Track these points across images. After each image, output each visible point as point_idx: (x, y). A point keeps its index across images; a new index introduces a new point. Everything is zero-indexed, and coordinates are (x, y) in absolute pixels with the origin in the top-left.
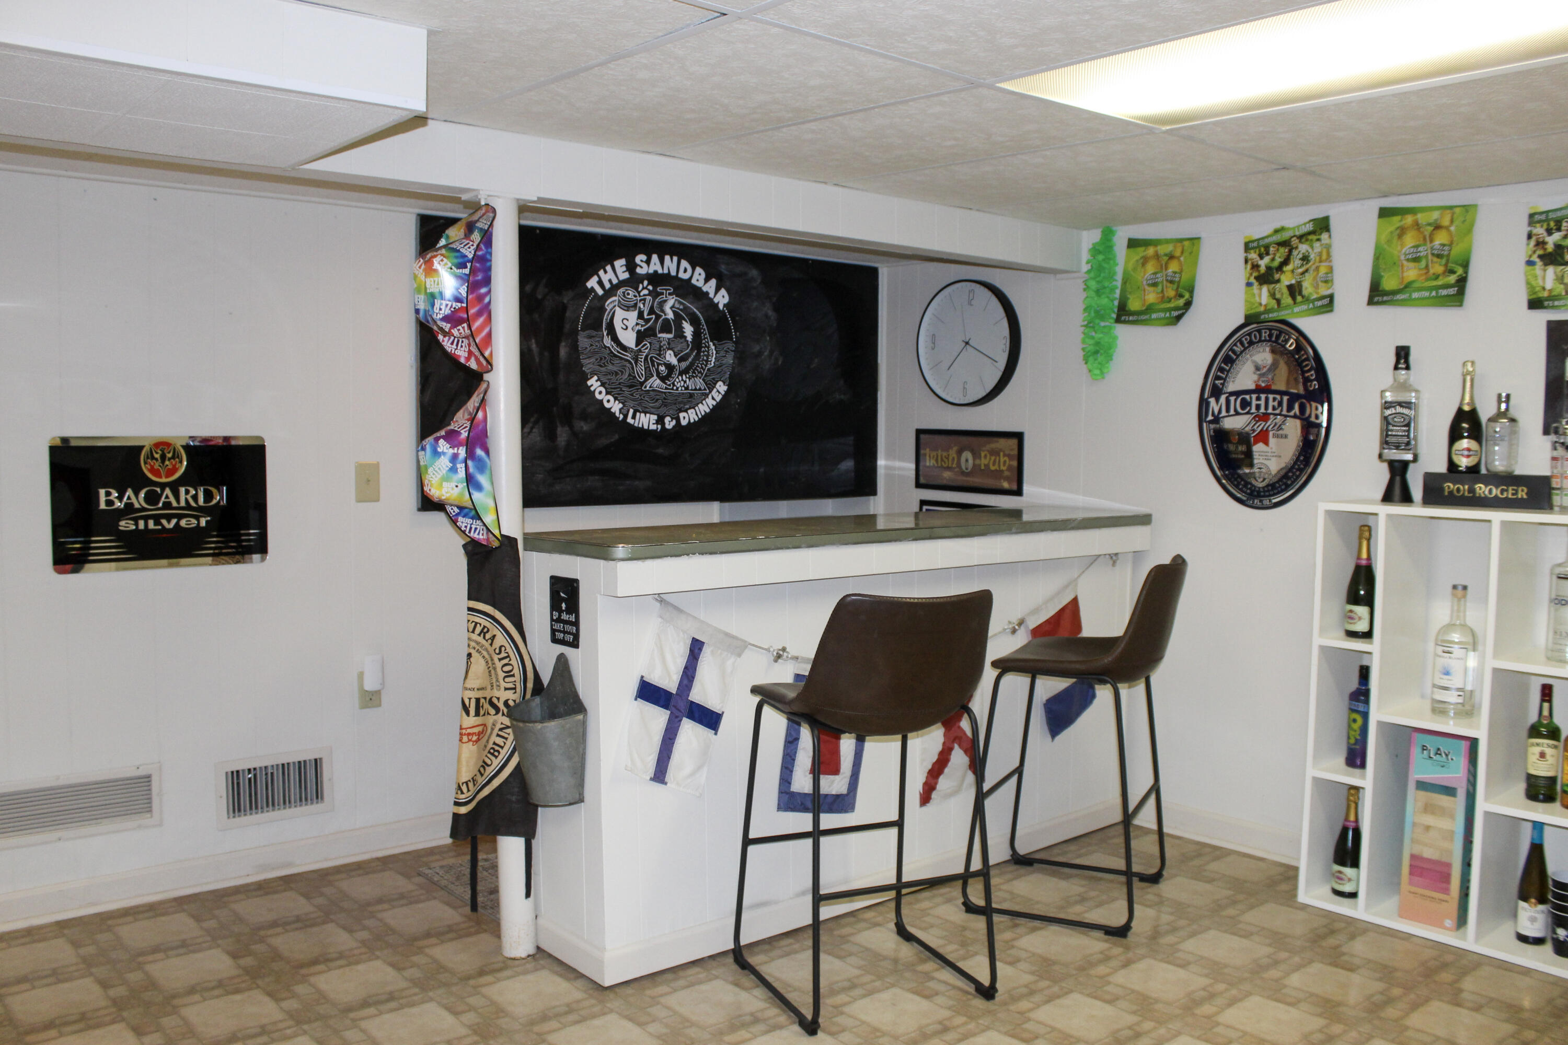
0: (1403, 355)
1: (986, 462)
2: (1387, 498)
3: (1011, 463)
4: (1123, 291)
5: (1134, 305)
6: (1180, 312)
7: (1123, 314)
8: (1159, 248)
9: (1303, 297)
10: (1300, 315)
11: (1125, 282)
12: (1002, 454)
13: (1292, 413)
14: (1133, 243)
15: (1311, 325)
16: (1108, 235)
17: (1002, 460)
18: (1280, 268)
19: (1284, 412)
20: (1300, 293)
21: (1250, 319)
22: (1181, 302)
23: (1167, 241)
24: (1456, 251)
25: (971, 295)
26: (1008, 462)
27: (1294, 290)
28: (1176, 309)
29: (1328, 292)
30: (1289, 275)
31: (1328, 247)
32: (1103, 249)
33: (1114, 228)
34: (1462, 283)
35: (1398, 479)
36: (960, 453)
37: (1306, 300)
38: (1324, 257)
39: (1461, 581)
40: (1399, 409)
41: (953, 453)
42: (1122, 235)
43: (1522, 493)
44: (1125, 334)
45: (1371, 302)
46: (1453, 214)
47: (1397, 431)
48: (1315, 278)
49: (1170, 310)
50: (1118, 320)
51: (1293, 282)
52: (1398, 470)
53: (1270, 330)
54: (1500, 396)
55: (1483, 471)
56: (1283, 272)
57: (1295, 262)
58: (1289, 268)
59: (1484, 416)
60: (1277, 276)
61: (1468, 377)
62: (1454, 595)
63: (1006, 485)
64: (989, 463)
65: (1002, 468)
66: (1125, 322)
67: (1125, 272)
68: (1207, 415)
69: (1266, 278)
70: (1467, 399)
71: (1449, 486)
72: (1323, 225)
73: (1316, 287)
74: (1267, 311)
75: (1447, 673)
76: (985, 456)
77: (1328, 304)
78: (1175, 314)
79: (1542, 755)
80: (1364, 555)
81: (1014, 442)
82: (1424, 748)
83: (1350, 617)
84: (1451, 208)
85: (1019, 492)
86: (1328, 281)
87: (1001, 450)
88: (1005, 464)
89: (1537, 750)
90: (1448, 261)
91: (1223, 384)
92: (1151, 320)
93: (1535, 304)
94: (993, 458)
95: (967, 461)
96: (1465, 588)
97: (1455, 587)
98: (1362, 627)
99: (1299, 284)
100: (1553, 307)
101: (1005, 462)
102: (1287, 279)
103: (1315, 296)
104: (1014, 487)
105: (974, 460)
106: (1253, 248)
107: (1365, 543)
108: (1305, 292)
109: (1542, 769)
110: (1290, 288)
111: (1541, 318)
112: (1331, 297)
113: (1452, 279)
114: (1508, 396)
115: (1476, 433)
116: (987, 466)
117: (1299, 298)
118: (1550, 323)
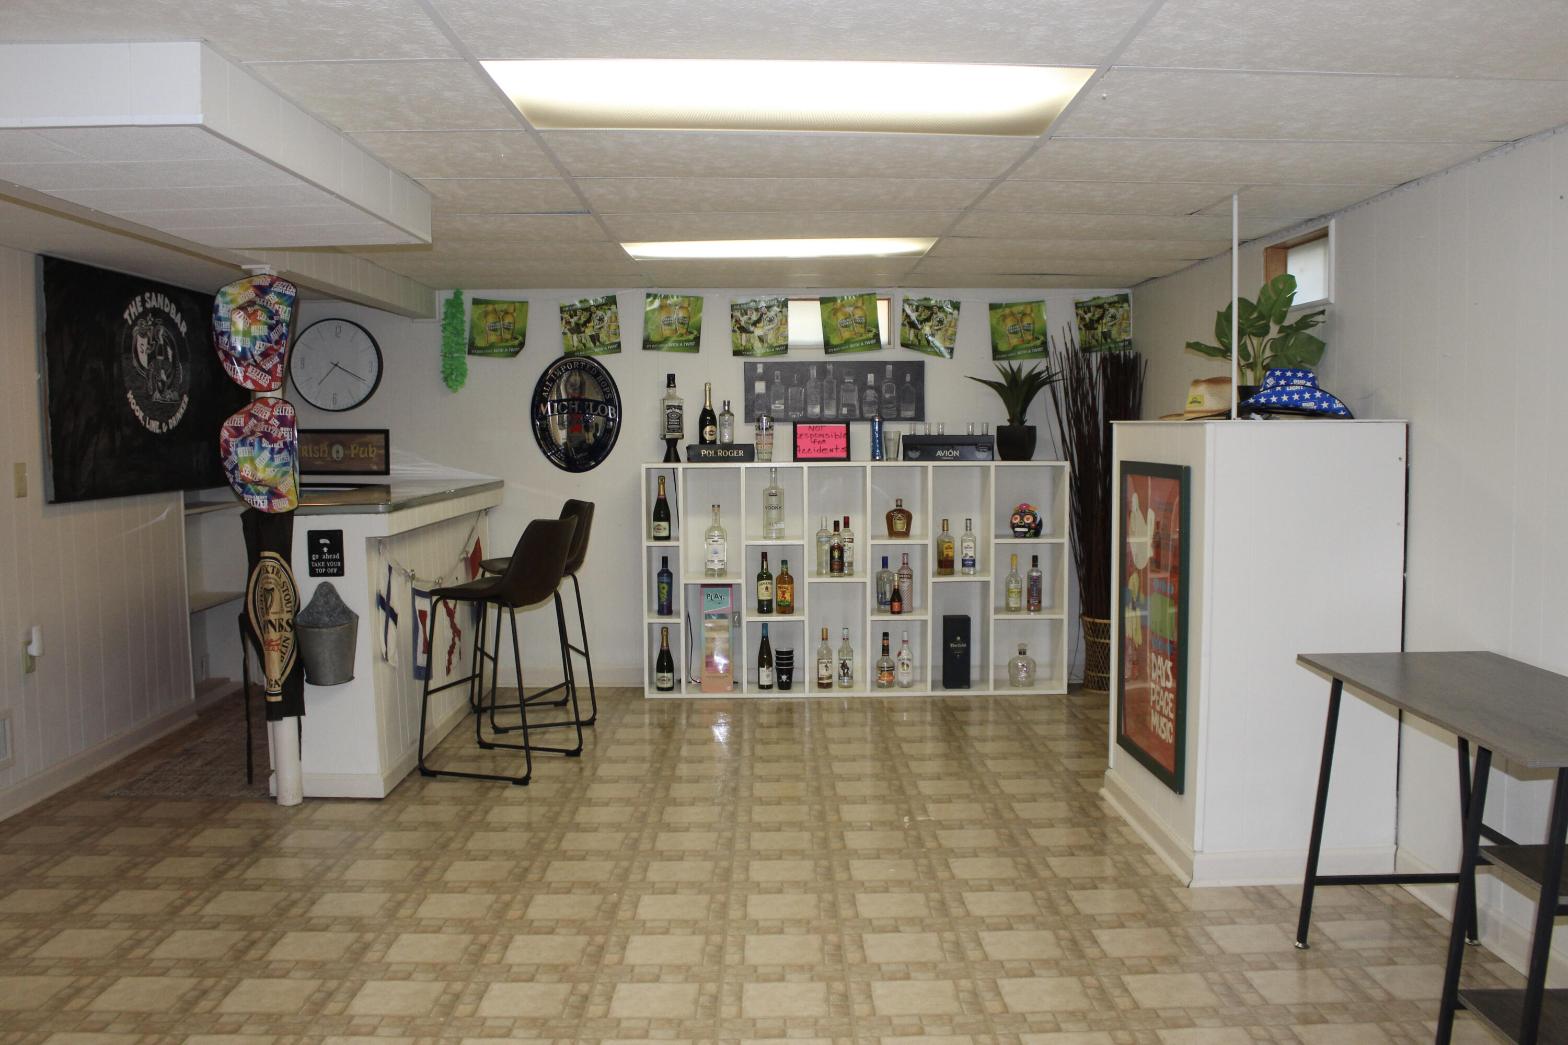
0: (671, 379)
1: (356, 452)
2: (667, 459)
3: (379, 452)
4: (471, 333)
5: (480, 342)
6: (516, 349)
7: (473, 349)
8: (496, 306)
9: (600, 343)
10: (598, 354)
11: (472, 328)
12: (370, 445)
13: (596, 413)
14: (476, 302)
15: (608, 361)
16: (458, 295)
17: (370, 450)
18: (585, 324)
19: (591, 412)
20: (598, 340)
21: (568, 355)
22: (516, 342)
23: (503, 302)
24: (693, 321)
25: (338, 329)
26: (375, 451)
27: (595, 338)
28: (513, 346)
29: (617, 341)
30: (591, 329)
31: (616, 314)
32: (455, 304)
33: (462, 291)
34: (697, 339)
35: (672, 449)
36: (331, 446)
37: (603, 344)
38: (613, 319)
39: (716, 503)
40: (674, 410)
41: (324, 447)
42: (467, 297)
43: (741, 453)
44: (472, 363)
45: (645, 348)
46: (689, 301)
47: (673, 421)
48: (608, 332)
49: (508, 347)
50: (470, 353)
51: (594, 333)
52: (672, 444)
53: (579, 362)
54: (725, 402)
55: (718, 442)
56: (586, 327)
57: (595, 321)
58: (591, 324)
59: (717, 414)
60: (583, 329)
61: (708, 392)
62: (714, 511)
63: (375, 468)
64: (358, 453)
65: (371, 455)
66: (474, 354)
67: (472, 321)
68: (537, 416)
69: (577, 329)
70: (708, 404)
71: (704, 452)
72: (611, 301)
73: (609, 337)
74: (578, 351)
75: (716, 553)
76: (355, 448)
77: (617, 348)
78: (512, 350)
79: (767, 588)
80: (662, 493)
81: (382, 436)
82: (708, 595)
83: (658, 529)
84: (688, 297)
85: (387, 472)
86: (617, 333)
87: (370, 443)
88: (374, 453)
89: (764, 586)
90: (688, 327)
91: (548, 395)
92: (493, 353)
93: (737, 353)
94: (362, 449)
95: (338, 452)
96: (719, 506)
97: (713, 506)
98: (665, 533)
99: (598, 335)
100: (747, 355)
101: (373, 451)
102: (589, 331)
103: (608, 342)
104: (383, 468)
105: (344, 450)
106: (566, 311)
107: (662, 486)
108: (601, 340)
109: (765, 596)
110: (592, 337)
111: (741, 360)
112: (619, 344)
113: (691, 337)
114: (729, 402)
115: (713, 422)
116: (357, 455)
117: (598, 343)
118: (745, 363)
